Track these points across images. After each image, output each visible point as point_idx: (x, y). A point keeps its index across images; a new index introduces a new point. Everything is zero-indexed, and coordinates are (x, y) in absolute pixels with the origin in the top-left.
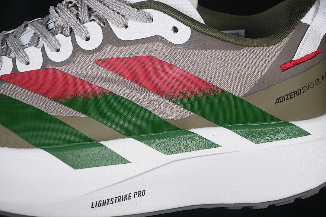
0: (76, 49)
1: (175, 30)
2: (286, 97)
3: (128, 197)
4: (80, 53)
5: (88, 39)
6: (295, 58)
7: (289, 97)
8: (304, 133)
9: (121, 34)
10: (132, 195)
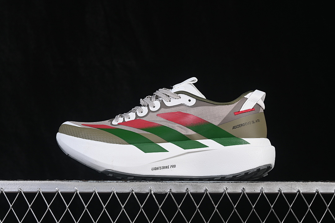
0: (149, 111)
1: (190, 101)
2: (237, 126)
3: (168, 167)
4: (150, 113)
5: (154, 107)
6: (241, 110)
7: (239, 127)
8: (247, 143)
9: (168, 104)
10: (170, 167)
